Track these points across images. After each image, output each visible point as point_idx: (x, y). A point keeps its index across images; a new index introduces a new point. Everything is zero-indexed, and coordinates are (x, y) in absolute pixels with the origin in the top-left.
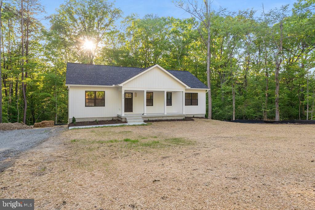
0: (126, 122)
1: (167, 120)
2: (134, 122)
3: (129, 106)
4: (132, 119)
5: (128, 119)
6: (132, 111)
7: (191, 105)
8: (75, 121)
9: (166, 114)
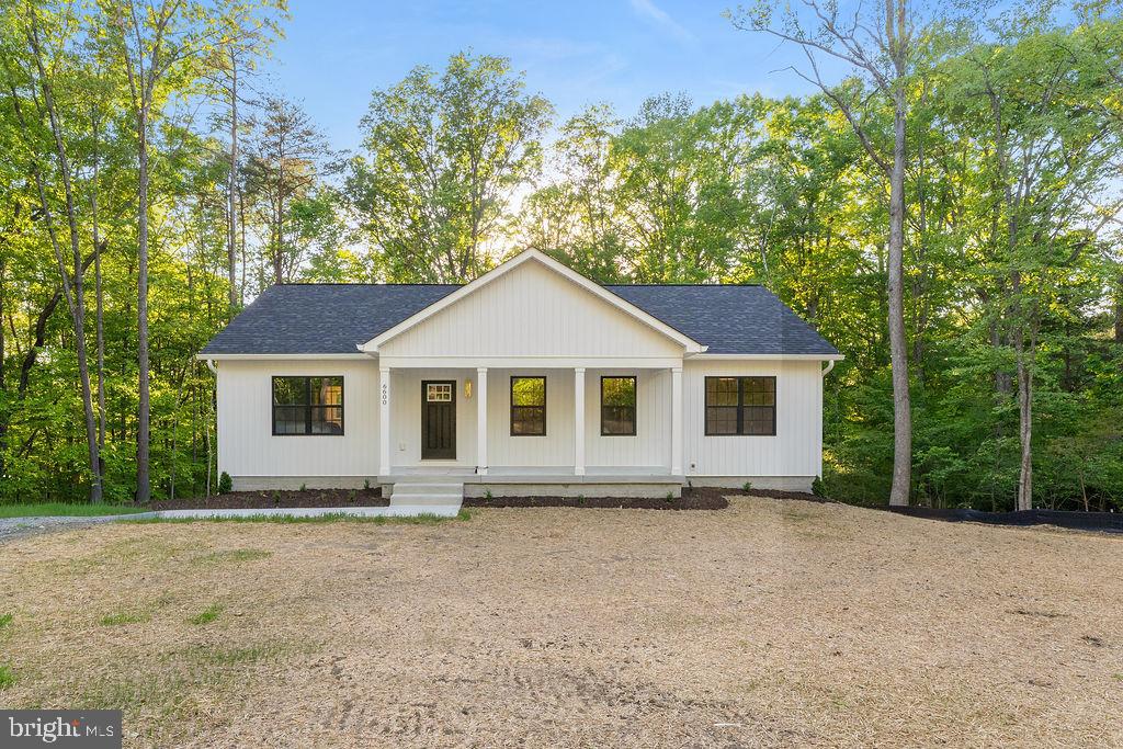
0: (387, 502)
1: (579, 502)
2: (420, 501)
3: (439, 437)
4: (414, 490)
5: (405, 490)
6: (452, 455)
7: (740, 432)
8: (229, 487)
9: (580, 471)
